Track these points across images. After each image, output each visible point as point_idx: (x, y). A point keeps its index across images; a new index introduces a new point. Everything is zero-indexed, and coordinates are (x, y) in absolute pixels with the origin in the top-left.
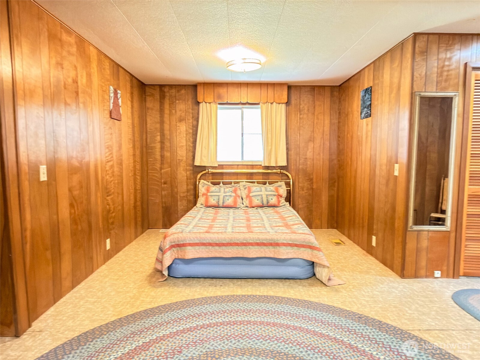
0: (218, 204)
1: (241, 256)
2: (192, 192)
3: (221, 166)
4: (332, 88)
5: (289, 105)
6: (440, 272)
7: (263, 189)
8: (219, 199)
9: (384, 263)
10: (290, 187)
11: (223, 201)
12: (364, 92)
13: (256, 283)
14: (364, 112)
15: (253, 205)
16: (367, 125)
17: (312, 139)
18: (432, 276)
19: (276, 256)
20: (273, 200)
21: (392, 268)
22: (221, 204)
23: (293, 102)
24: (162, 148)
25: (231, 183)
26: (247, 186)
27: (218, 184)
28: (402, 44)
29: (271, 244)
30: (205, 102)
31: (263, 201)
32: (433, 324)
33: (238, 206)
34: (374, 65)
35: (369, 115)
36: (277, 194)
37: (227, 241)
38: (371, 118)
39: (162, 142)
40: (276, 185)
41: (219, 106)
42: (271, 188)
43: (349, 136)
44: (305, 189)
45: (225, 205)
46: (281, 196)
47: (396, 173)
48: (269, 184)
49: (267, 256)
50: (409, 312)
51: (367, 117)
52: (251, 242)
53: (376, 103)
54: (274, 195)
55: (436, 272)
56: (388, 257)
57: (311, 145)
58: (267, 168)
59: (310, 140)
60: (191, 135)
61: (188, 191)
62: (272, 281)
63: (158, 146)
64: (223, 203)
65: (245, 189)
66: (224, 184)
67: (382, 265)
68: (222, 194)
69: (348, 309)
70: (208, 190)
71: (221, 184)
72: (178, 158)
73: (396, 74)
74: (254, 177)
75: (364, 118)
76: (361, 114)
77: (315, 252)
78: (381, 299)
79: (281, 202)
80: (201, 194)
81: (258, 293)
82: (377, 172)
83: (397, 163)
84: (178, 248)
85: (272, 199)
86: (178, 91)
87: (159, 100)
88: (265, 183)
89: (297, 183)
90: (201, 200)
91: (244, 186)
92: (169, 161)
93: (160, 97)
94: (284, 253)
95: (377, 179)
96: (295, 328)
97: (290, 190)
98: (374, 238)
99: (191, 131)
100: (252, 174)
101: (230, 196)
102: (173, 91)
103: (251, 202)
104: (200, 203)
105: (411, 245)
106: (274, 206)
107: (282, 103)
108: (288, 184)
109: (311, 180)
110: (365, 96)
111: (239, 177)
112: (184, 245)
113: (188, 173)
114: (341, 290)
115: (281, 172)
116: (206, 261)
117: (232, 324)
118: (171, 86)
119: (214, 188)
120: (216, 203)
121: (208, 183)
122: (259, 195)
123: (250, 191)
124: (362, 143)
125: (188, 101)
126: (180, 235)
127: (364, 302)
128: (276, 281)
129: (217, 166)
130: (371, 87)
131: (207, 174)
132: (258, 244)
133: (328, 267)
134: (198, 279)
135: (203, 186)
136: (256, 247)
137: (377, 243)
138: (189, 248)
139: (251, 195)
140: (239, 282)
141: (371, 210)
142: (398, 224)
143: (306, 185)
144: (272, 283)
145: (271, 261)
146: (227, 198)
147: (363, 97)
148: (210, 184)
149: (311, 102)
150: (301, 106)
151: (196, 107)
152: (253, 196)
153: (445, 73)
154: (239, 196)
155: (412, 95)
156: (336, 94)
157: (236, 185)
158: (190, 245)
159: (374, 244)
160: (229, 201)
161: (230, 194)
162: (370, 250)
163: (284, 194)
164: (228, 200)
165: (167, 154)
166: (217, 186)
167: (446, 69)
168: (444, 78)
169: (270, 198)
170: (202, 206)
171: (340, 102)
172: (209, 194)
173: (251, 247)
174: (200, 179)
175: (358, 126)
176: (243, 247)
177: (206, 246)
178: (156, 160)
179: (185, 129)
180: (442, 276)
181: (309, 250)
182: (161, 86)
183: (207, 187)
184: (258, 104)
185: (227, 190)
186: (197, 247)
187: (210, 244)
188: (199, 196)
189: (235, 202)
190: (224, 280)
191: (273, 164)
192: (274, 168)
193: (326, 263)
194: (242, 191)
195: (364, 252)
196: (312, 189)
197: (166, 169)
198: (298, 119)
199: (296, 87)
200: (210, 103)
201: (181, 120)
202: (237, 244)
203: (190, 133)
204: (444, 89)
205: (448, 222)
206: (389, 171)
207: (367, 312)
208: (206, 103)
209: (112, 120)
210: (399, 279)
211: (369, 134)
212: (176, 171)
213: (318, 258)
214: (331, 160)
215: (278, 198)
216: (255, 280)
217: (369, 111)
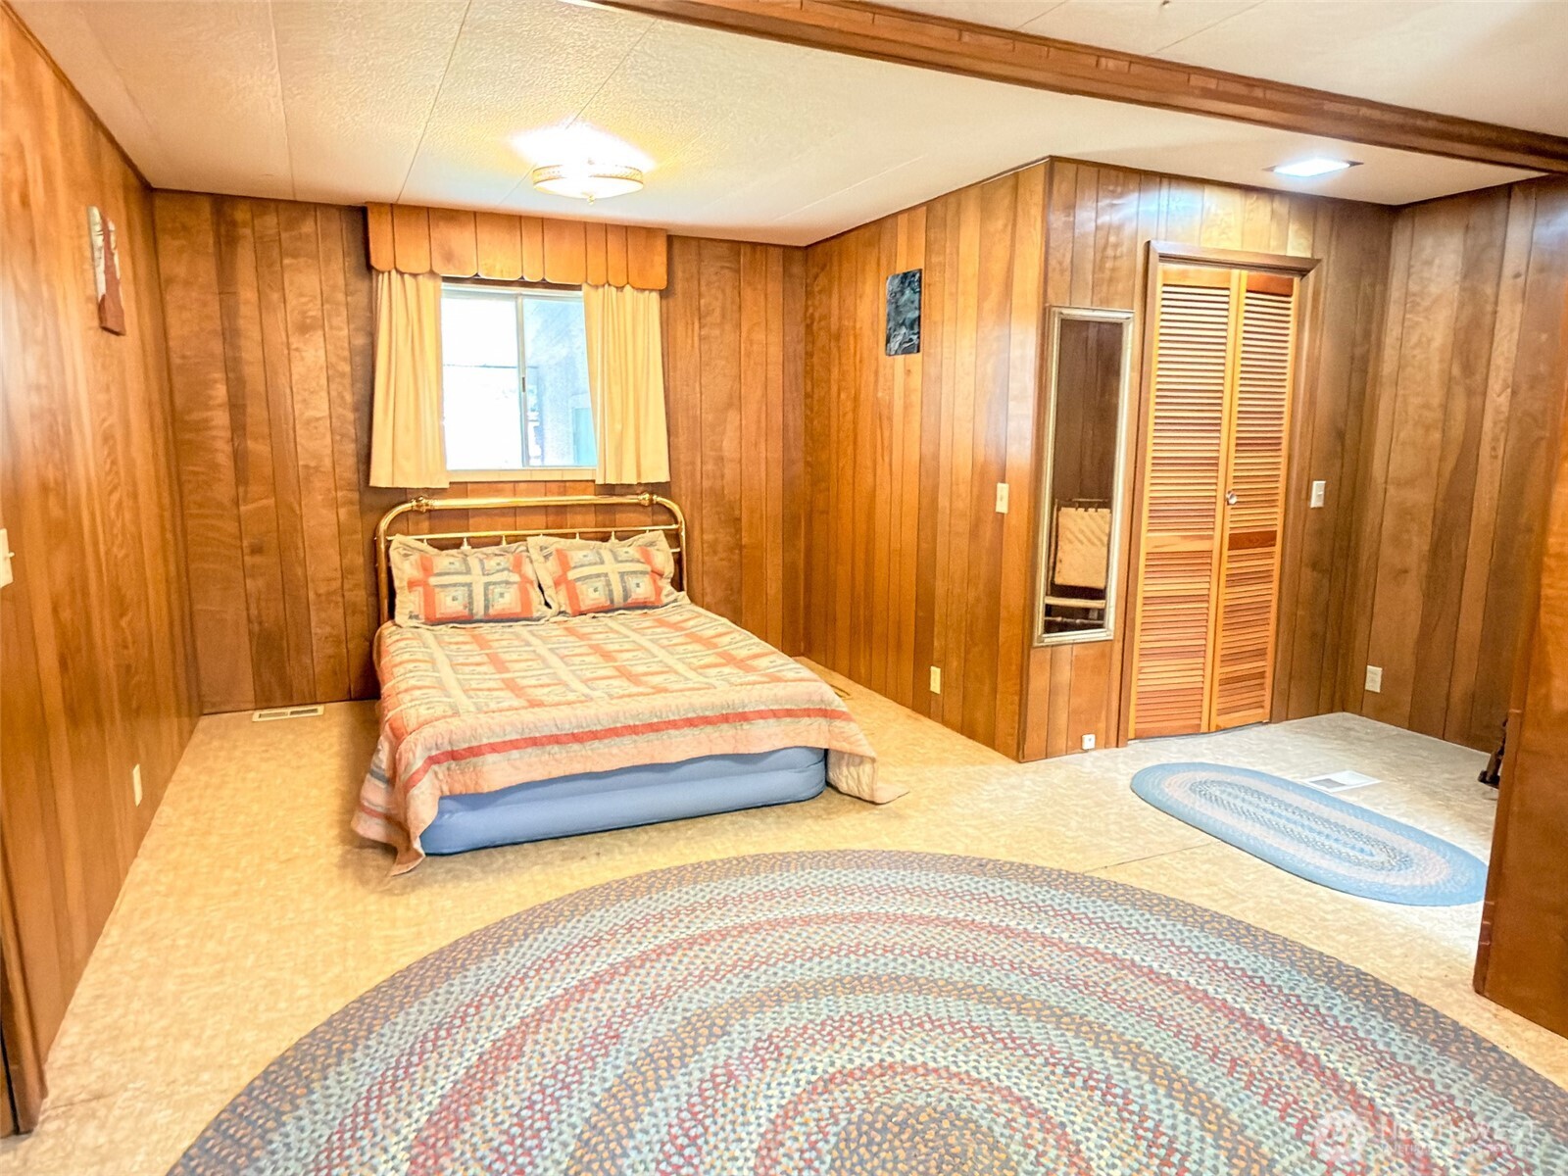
0: (471, 610)
1: (647, 761)
2: (362, 577)
3: (460, 488)
4: (788, 252)
5: (667, 297)
6: (1092, 737)
7: (607, 556)
8: (470, 596)
9: (968, 730)
10: (679, 546)
11: (486, 599)
12: (897, 281)
13: (692, 829)
14: (900, 338)
15: (583, 608)
16: (908, 372)
17: (735, 401)
18: (1077, 746)
19: (742, 750)
20: (642, 590)
21: (990, 742)
22: (479, 610)
23: (679, 287)
24: (238, 428)
25: (497, 542)
26: (552, 549)
27: (457, 544)
28: (1016, 175)
29: (725, 719)
30: (398, 271)
31: (611, 592)
32: (1123, 850)
33: (536, 615)
34: (928, 211)
35: (911, 348)
36: (649, 569)
37: (607, 724)
38: (920, 355)
39: (236, 406)
40: (641, 539)
41: (444, 286)
42: (629, 549)
43: (843, 396)
44: (720, 548)
45: (492, 612)
46: (661, 575)
47: (1002, 507)
48: (617, 538)
49: (717, 751)
50: (1070, 834)
51: (907, 351)
52: (672, 718)
53: (936, 317)
54: (643, 573)
55: (1086, 738)
56: (980, 716)
57: (733, 416)
58: (609, 489)
59: (730, 405)
60: (347, 381)
61: (346, 572)
62: (728, 817)
63: (221, 418)
64: (487, 607)
65: (546, 557)
66: (476, 544)
67: (963, 739)
68: (478, 581)
69: (947, 853)
70: (427, 568)
71: (465, 547)
72: (301, 463)
73: (1000, 252)
74: (570, 518)
75: (896, 353)
76: (888, 341)
77: (838, 723)
78: (1001, 817)
79: (665, 592)
80: (405, 584)
81: (714, 856)
82: (943, 502)
83: (1003, 481)
84: (453, 764)
85: (638, 585)
86: (291, 225)
87: (211, 249)
88: (605, 538)
89: (696, 533)
90: (407, 603)
91: (542, 549)
92: (268, 471)
93: (218, 242)
94: (763, 737)
95: (943, 518)
96: (859, 918)
97: (680, 553)
98: (936, 673)
99: (347, 368)
100: (562, 509)
101: (507, 583)
102: (270, 222)
103: (573, 596)
104: (407, 611)
105: (1038, 682)
106: (643, 606)
107: (651, 290)
108: (673, 538)
109: (736, 521)
110: (902, 293)
111: (520, 520)
112: (475, 752)
113: (343, 511)
114: (908, 811)
115: (651, 500)
116: (540, 790)
117: (669, 950)
118: (261, 204)
119: (444, 560)
120: (461, 608)
121: (419, 545)
122: (598, 576)
123: (565, 564)
124: (890, 419)
125: (328, 261)
126: (455, 722)
127: (970, 831)
128: (739, 817)
129: (447, 486)
130: (920, 271)
131: (411, 516)
132: (690, 723)
133: (873, 760)
134: (517, 847)
135: (406, 555)
136: (687, 731)
137: (943, 685)
138: (491, 758)
139: (572, 575)
140: (643, 836)
141: (925, 601)
142: (1007, 632)
143: (725, 537)
144: (733, 823)
145: (727, 763)
146: (498, 590)
147: (894, 294)
148: (425, 546)
149: (728, 290)
150: (702, 301)
151: (363, 286)
152: (578, 579)
153: (1109, 265)
154: (532, 583)
155: (1045, 313)
156: (797, 269)
157: (515, 545)
158: (494, 748)
159: (935, 686)
160: (506, 600)
161: (504, 576)
162: (922, 704)
163: (669, 569)
164: (502, 595)
165: (257, 448)
166: (454, 552)
167: (1110, 252)
168: (1107, 274)
169: (632, 582)
170: (414, 623)
171: (809, 294)
172: (433, 581)
173: (672, 732)
174: (390, 531)
175: (876, 373)
176: (652, 736)
177: (543, 745)
178: (215, 467)
179: (322, 361)
180: (1097, 747)
181: (822, 722)
182: (221, 202)
183: (422, 558)
184: (578, 288)
185: (491, 564)
186: (515, 754)
187: (556, 740)
188: (398, 591)
189: (526, 602)
190: (597, 839)
191: (630, 478)
192: (627, 489)
193: (866, 749)
194: (536, 564)
195: (908, 711)
196: (741, 547)
197: (258, 502)
198: (696, 339)
199: (686, 240)
200: (415, 275)
201: (304, 328)
202: (633, 730)
203: (342, 375)
204: (1106, 302)
205: (1111, 618)
206: (980, 497)
207: (985, 850)
208: (402, 274)
209: (106, 334)
210: (1014, 766)
211: (916, 398)
212: (297, 508)
213: (845, 740)
214: (787, 464)
215: (655, 581)
216: (680, 823)
217: (915, 337)
